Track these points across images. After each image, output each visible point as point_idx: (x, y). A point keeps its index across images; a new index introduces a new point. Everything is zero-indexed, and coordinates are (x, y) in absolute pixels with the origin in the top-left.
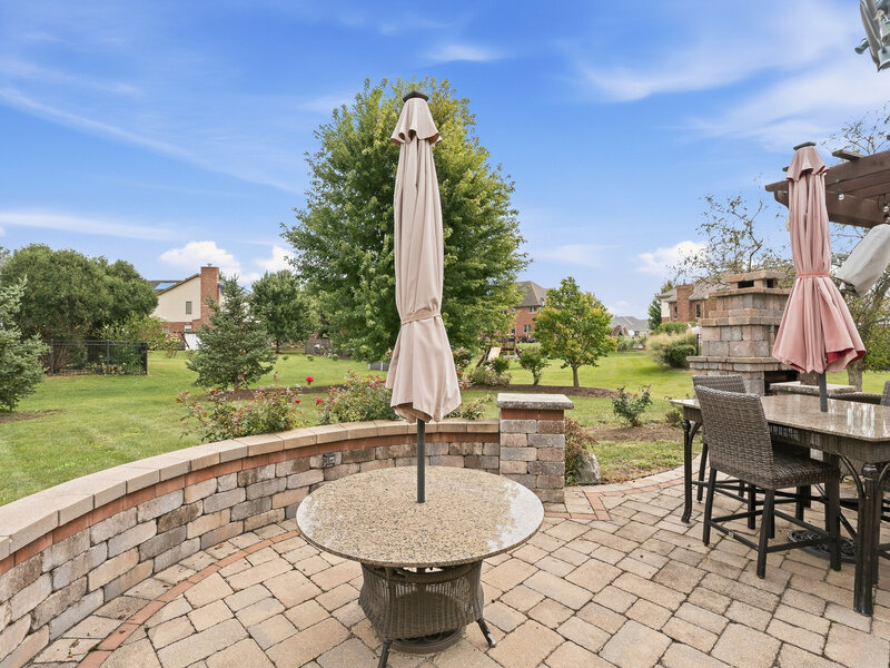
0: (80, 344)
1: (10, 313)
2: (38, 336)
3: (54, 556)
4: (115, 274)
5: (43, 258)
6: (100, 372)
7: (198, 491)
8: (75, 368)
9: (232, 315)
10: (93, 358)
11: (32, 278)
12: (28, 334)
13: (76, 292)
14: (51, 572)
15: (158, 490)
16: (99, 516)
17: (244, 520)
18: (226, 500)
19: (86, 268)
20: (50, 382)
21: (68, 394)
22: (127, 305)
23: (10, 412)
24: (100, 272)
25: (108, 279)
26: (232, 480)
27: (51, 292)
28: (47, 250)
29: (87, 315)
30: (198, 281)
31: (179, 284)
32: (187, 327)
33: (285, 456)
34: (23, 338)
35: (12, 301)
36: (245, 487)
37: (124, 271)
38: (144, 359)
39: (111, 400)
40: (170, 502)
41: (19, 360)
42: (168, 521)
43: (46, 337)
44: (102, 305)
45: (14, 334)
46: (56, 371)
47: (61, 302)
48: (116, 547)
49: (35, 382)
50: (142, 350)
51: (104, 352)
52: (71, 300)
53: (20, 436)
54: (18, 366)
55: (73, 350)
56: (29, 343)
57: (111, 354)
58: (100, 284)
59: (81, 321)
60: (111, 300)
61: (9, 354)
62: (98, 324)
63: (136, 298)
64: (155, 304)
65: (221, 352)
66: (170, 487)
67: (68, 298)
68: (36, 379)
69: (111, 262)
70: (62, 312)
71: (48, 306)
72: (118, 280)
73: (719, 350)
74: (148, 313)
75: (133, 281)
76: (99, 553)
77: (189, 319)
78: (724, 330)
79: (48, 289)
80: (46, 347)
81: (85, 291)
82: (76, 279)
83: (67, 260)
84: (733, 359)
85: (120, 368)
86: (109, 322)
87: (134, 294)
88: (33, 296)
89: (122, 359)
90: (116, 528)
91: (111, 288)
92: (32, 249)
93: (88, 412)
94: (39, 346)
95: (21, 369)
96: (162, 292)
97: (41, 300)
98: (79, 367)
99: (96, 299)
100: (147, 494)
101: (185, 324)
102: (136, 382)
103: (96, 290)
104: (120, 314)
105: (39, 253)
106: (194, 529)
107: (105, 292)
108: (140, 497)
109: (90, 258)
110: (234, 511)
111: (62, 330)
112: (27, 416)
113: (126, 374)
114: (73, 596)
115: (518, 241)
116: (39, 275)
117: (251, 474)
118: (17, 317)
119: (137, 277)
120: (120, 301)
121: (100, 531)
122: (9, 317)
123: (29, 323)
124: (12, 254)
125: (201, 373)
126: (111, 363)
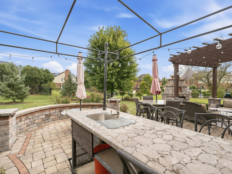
0: (37, 88)
1: (23, 81)
2: (28, 86)
3: (30, 117)
4: (45, 72)
5: (30, 69)
6: (41, 94)
7: (52, 112)
8: (36, 93)
9: (69, 82)
10: (40, 91)
11: (27, 73)
12: (26, 85)
13: (37, 76)
14: (30, 119)
15: (45, 110)
16: (36, 113)
17: (60, 117)
18: (57, 114)
19: (39, 71)
20: (31, 96)
21: (34, 99)
22: (47, 79)
23: (23, 102)
24: (42, 72)
25: (43, 73)
26: (58, 111)
27: (31, 76)
28: (31, 67)
29: (39, 81)
30: (65, 73)
31: (60, 74)
33: (67, 107)
34: (25, 86)
35: (23, 78)
36: (60, 112)
37: (47, 71)
38: (51, 91)
39: (43, 100)
40: (47, 113)
41: (24, 91)
42: (47, 115)
43: (30, 86)
44: (42, 79)
45: (24, 85)
46: (32, 94)
47: (33, 78)
48: (39, 118)
49: (27, 96)
50: (51, 89)
51: (42, 90)
52: (35, 78)
53: (24, 106)
54: (24, 92)
55: (36, 89)
56: (27, 87)
57: (44, 90)
58: (41, 74)
59: (37, 83)
60: (44, 78)
61: (23, 90)
62: (41, 83)
63: (49, 78)
64: (54, 79)
65: (66, 90)
66: (47, 110)
67: (35, 77)
68: (28, 95)
69: (44, 69)
70: (33, 81)
71: (31, 79)
72: (46, 73)
73: (167, 92)
74: (52, 81)
75: (49, 74)
76: (36, 118)
77: (62, 82)
78: (168, 87)
79: (30, 75)
80: (30, 88)
81: (38, 76)
82: (36, 73)
83: (35, 69)
84: (168, 94)
85: (46, 94)
86: (43, 83)
87: (49, 77)
88: (27, 77)
89: (46, 91)
90: (39, 115)
91: (44, 75)
92: (28, 66)
93: (38, 102)
94: (29, 88)
95: (25, 93)
96: (56, 76)
97: (29, 78)
98: (37, 93)
99: (41, 78)
100: (44, 111)
101: (61, 83)
102: (49, 96)
103: (41, 76)
104: (46, 81)
105: (29, 67)
106: (51, 118)
107: (43, 76)
108: (42, 111)
109: (39, 68)
110: (58, 116)
111: (33, 85)
112: (26, 103)
113: (47, 95)
114: (33, 123)
115: (137, 65)
116: (29, 72)
117: (61, 110)
118: (24, 82)
119: (50, 73)
120: (46, 78)
121: (37, 115)
122: (23, 82)
123: (26, 83)
124: (23, 67)
125: (62, 95)
126: (44, 92)
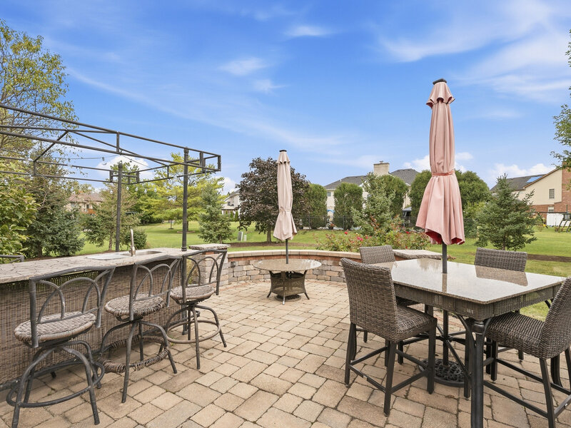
4: (464, 180)
30: (560, 172)
31: (543, 176)
32: (550, 208)
37: (470, 177)
77: (552, 202)
96: (531, 184)
101: (549, 206)
